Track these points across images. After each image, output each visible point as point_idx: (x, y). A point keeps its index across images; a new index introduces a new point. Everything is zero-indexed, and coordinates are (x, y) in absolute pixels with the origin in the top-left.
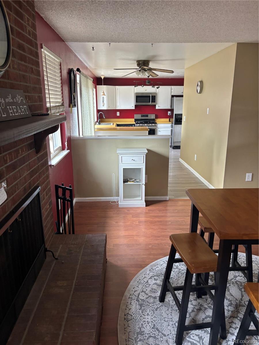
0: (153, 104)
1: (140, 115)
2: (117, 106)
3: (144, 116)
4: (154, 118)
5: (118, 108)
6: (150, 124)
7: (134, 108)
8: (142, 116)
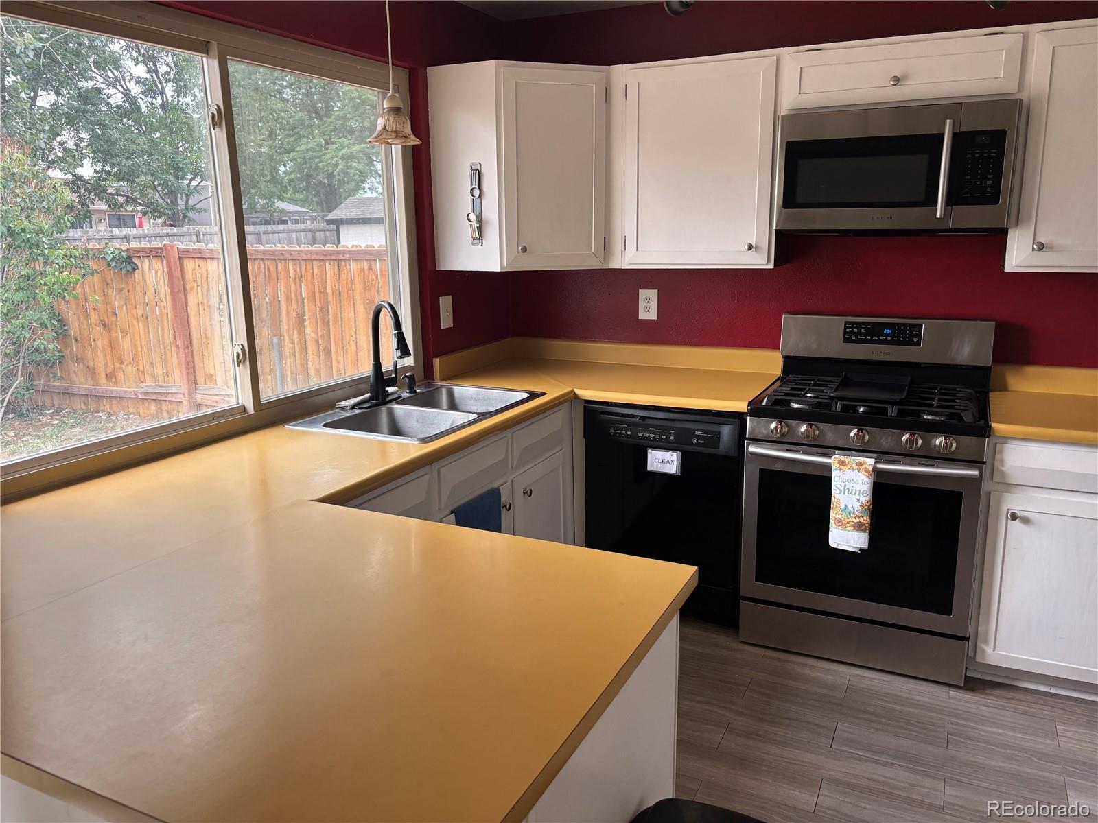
1: (837, 325)
2: (617, 246)
3: (872, 333)
4: (986, 359)
6: (907, 428)
8: (852, 333)
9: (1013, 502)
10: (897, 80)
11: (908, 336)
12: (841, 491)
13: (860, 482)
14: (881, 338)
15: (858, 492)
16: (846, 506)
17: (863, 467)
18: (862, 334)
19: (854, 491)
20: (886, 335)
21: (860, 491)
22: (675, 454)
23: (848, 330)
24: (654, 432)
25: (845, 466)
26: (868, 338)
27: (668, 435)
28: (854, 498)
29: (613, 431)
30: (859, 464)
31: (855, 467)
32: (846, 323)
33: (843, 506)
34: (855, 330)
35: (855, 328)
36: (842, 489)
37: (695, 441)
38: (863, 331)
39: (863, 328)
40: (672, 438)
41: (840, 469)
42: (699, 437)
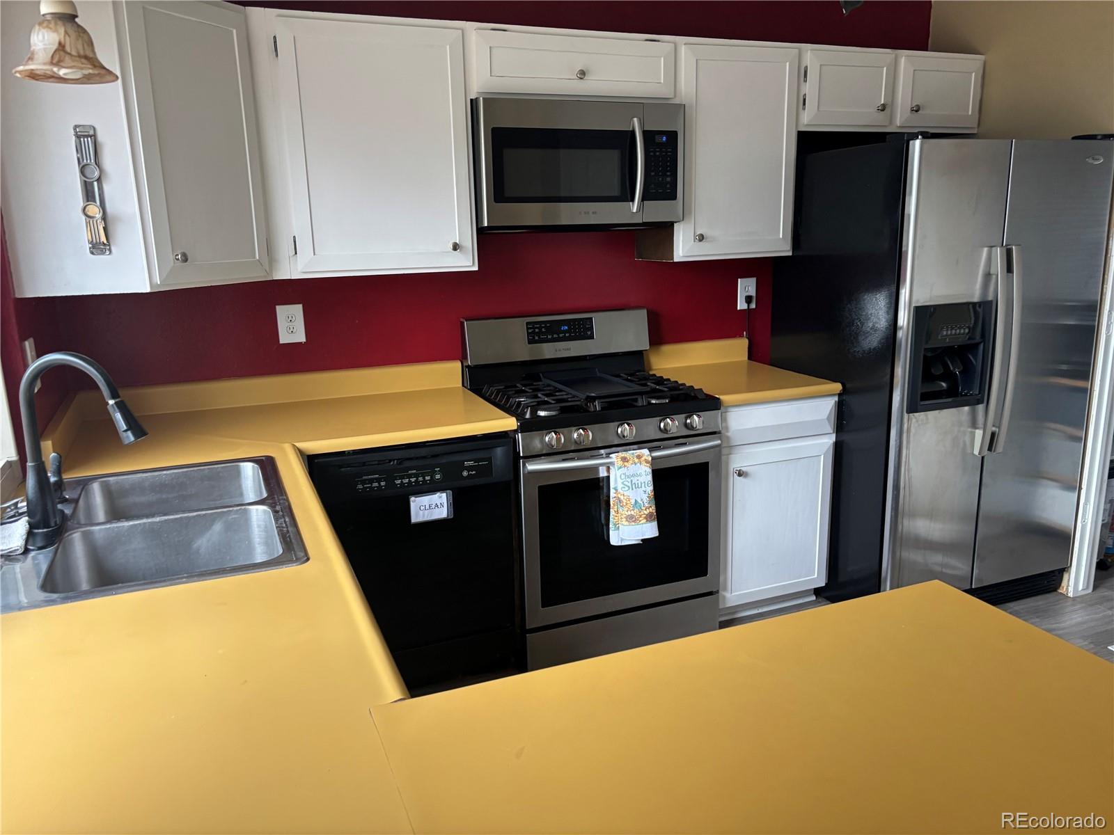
0: (657, 211)
1: (518, 327)
2: (285, 248)
3: (552, 331)
5: (294, 268)
7: (467, 262)
8: (534, 332)
9: (737, 461)
10: (582, 74)
11: (583, 331)
12: (629, 487)
13: (643, 473)
14: (561, 335)
15: (643, 485)
16: (636, 501)
17: (643, 459)
18: (543, 333)
19: (640, 484)
20: (565, 332)
21: (644, 482)
22: (444, 495)
23: (530, 331)
24: (416, 476)
25: (627, 462)
26: (550, 337)
27: (432, 474)
28: (641, 490)
29: (360, 487)
30: (639, 457)
31: (637, 460)
32: (528, 324)
33: (633, 502)
34: (537, 330)
35: (537, 328)
36: (630, 485)
37: (465, 473)
38: (543, 330)
39: (543, 327)
40: (438, 477)
41: (625, 466)
42: (469, 468)
